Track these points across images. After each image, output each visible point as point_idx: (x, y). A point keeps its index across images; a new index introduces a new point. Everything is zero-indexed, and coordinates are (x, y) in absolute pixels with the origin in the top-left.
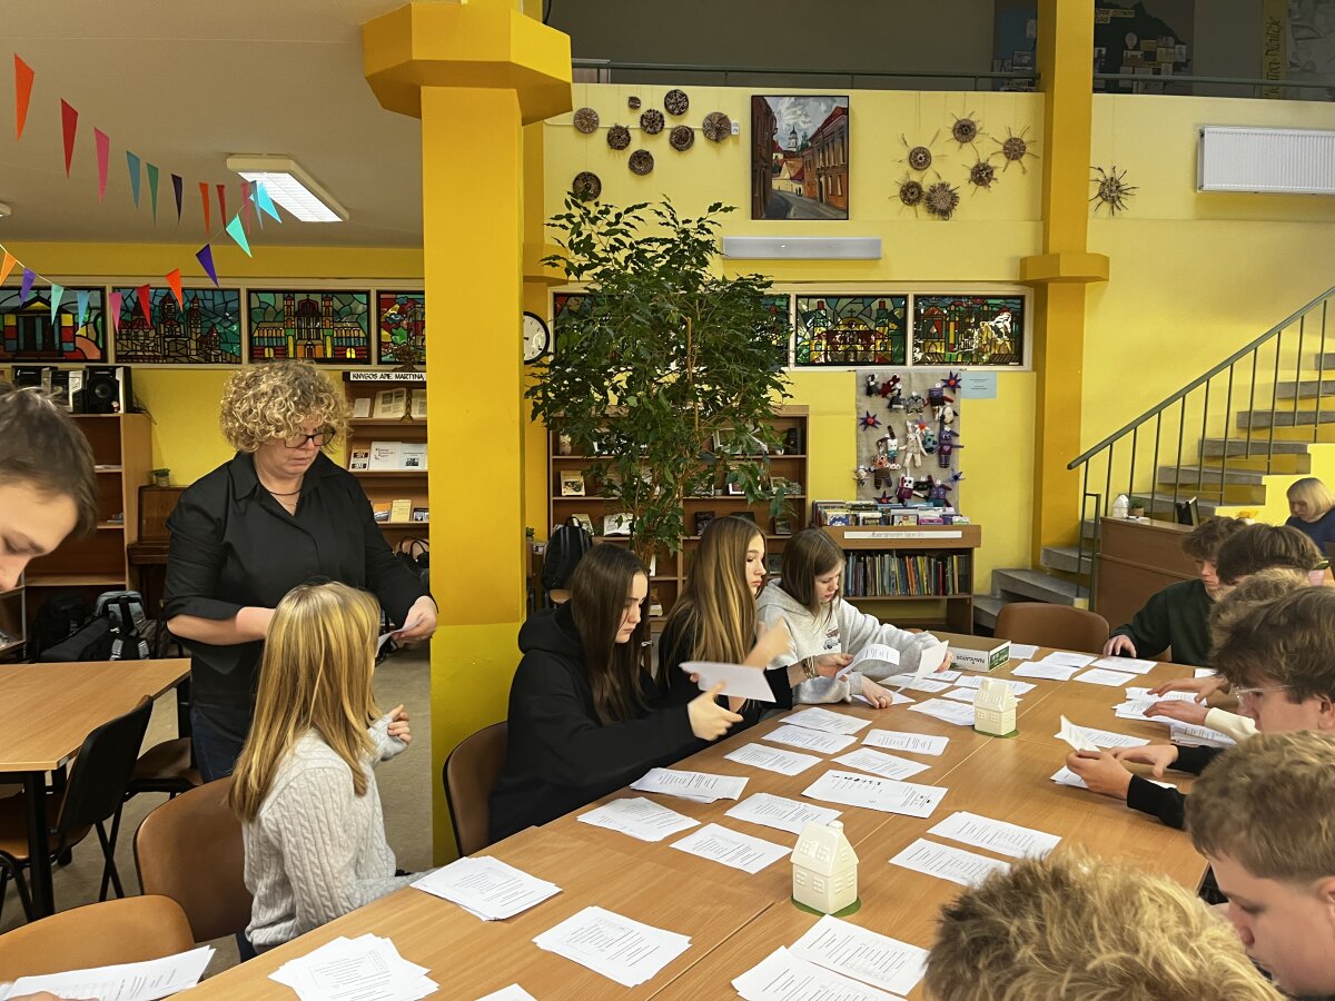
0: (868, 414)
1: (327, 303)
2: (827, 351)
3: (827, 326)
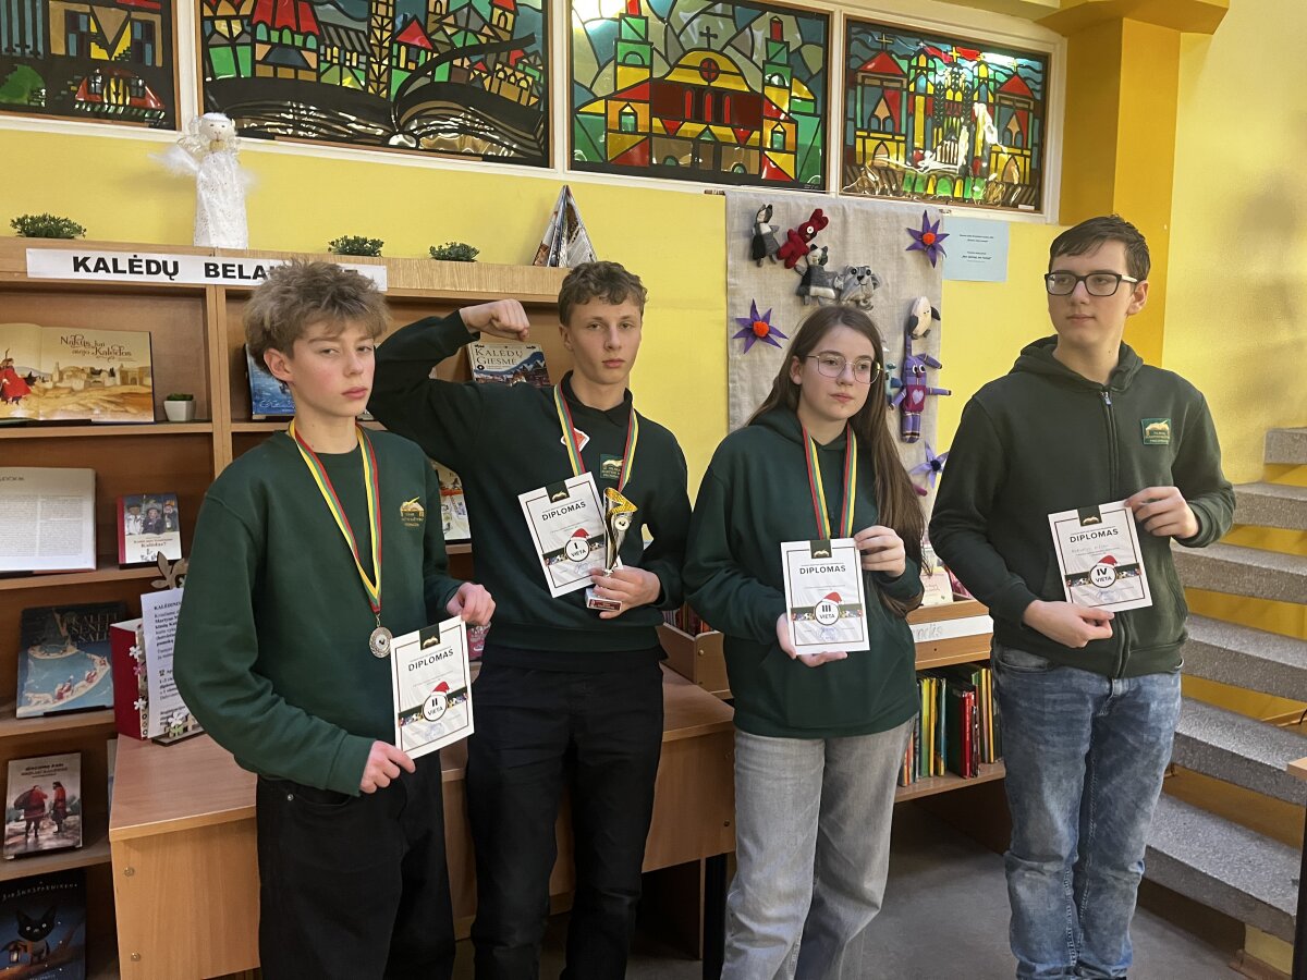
0: (754, 306)
2: (650, 135)
3: (650, 67)
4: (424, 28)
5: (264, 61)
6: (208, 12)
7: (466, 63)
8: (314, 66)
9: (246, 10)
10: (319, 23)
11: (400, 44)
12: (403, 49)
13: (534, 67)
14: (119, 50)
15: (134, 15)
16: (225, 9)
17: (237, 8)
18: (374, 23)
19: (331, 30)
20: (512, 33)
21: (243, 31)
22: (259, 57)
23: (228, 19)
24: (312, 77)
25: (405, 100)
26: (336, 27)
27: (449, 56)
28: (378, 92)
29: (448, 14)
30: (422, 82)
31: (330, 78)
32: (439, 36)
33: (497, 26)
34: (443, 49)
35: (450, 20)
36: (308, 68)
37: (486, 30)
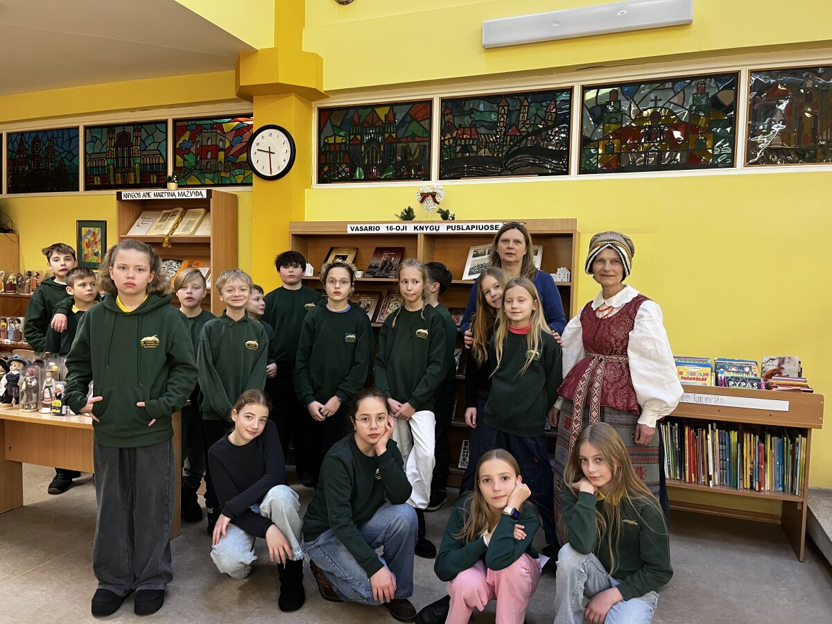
1: (137, 133)
2: (619, 154)
3: (622, 123)
4: (517, 127)
5: (459, 152)
6: (443, 138)
7: (533, 137)
8: (475, 150)
9: (454, 135)
10: (478, 134)
11: (507, 136)
12: (509, 137)
13: (563, 133)
14: (415, 157)
15: (421, 144)
16: (448, 136)
17: (451, 135)
18: (498, 130)
19: (482, 136)
20: (554, 121)
21: (453, 142)
22: (458, 150)
23: (449, 139)
24: (475, 154)
25: (507, 157)
26: (484, 134)
27: (526, 137)
28: (498, 155)
29: (527, 120)
30: (516, 148)
31: (482, 153)
32: (524, 129)
33: (548, 120)
34: (524, 134)
35: (528, 122)
36: (474, 152)
37: (543, 123)
